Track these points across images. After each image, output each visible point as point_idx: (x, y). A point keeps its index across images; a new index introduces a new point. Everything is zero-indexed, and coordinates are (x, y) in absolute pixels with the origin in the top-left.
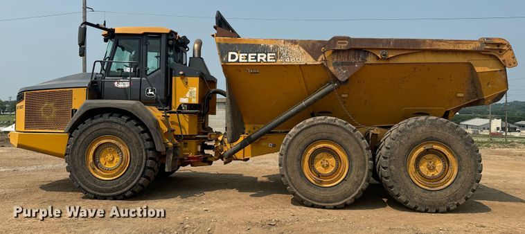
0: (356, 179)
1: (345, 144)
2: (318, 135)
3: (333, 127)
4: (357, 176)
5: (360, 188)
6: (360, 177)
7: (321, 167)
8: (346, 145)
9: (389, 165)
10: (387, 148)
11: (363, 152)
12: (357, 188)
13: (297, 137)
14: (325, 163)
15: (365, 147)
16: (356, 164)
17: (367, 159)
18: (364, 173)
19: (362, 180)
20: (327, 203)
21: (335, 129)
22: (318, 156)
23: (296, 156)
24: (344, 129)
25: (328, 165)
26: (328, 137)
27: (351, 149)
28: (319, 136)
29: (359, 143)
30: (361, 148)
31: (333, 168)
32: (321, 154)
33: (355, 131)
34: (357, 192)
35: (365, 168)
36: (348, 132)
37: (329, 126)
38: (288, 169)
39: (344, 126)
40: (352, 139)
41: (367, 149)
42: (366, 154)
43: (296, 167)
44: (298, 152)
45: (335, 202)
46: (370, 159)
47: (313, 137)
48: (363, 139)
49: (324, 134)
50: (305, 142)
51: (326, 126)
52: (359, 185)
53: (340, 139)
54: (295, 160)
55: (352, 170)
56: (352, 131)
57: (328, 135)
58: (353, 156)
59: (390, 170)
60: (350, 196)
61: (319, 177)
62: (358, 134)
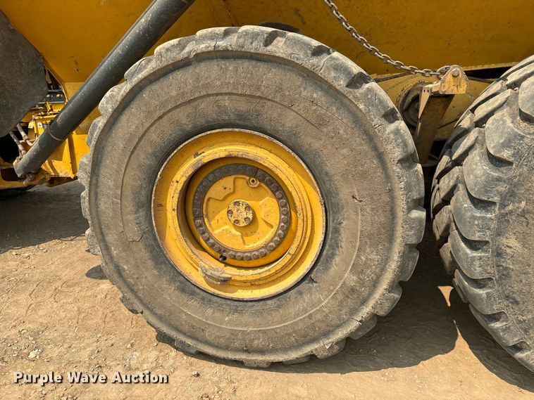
0: (350, 279)
1: (310, 141)
2: (203, 105)
3: (262, 68)
4: (358, 269)
5: (366, 311)
6: (370, 274)
7: (229, 227)
8: (316, 145)
9: (499, 234)
10: (496, 161)
11: (388, 178)
12: (353, 311)
13: (124, 118)
14: (243, 214)
15: (398, 153)
16: (353, 223)
17: (401, 204)
18: (387, 259)
19: (375, 284)
20: (247, 351)
21: (270, 77)
22: (216, 191)
23: (128, 192)
24: (310, 76)
25: (253, 222)
26: (240, 116)
27: (335, 164)
28: (208, 109)
29: (370, 137)
30: (381, 157)
31: (271, 232)
32: (228, 182)
33: (356, 81)
34: (353, 325)
35: (391, 239)
36: (328, 88)
37: (246, 65)
38: (111, 238)
39: (311, 62)
40: (341, 122)
41: (407, 161)
42: (400, 186)
43: (133, 232)
44: (134, 178)
45: (274, 350)
46: (416, 204)
47: (184, 118)
48: (390, 116)
49: (226, 102)
50: (157, 137)
51: (231, 65)
52: (364, 302)
53: (289, 121)
54: (129, 206)
55: (336, 245)
56: (341, 84)
57: (243, 106)
58: (345, 193)
59: (499, 254)
60: (326, 334)
61: (223, 259)
62: (370, 98)
